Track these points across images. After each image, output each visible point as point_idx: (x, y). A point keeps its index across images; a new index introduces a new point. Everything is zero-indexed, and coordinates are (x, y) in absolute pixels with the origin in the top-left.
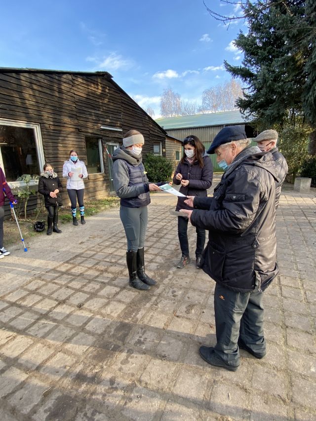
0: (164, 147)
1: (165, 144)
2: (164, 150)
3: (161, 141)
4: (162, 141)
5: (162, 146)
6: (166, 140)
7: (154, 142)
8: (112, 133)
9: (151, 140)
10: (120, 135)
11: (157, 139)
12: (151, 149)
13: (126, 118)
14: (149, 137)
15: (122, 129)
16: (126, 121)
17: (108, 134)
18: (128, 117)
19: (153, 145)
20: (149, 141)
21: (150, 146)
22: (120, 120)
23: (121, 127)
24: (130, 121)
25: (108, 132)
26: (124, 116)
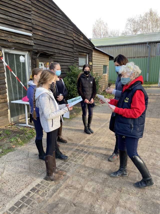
0: (91, 60)
1: (92, 56)
2: (91, 64)
3: (87, 53)
4: (89, 54)
5: (89, 59)
6: (93, 53)
7: (80, 54)
8: (13, 36)
9: (75, 51)
10: (30, 41)
11: (82, 51)
12: (76, 61)
13: (40, 21)
14: (73, 48)
15: (33, 33)
16: (41, 25)
17: (6, 37)
18: (43, 20)
19: (78, 58)
20: (73, 52)
21: (75, 58)
22: (29, 20)
23: (31, 31)
24: (46, 26)
25: (6, 35)
26: (37, 17)
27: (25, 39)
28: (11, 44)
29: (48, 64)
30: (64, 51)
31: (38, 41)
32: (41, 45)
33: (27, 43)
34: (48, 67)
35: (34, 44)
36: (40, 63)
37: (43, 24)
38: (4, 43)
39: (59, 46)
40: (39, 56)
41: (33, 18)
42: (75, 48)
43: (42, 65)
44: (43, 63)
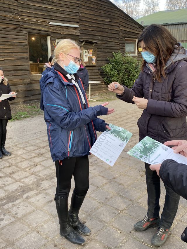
7: (126, 40)
8: (64, 29)
9: (121, 37)
10: (76, 31)
11: (130, 36)
12: (121, 47)
13: (86, 13)
14: (118, 34)
15: (80, 24)
16: (87, 16)
17: (59, 30)
18: (89, 11)
19: (124, 44)
20: (118, 38)
21: (120, 44)
22: (77, 14)
23: (78, 23)
24: (91, 16)
25: (59, 28)
26: (84, 10)
27: (73, 30)
28: (62, 36)
29: (92, 51)
30: (108, 38)
31: (84, 30)
32: (86, 34)
33: (75, 34)
34: (91, 54)
35: (80, 33)
36: (85, 50)
37: (89, 15)
38: (58, 35)
39: (104, 33)
40: (84, 44)
41: (80, 11)
42: (120, 34)
43: (86, 52)
44: (87, 51)
